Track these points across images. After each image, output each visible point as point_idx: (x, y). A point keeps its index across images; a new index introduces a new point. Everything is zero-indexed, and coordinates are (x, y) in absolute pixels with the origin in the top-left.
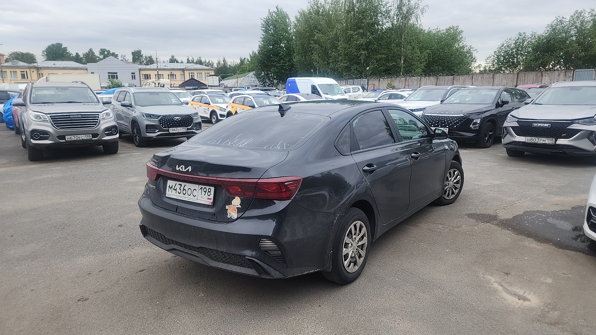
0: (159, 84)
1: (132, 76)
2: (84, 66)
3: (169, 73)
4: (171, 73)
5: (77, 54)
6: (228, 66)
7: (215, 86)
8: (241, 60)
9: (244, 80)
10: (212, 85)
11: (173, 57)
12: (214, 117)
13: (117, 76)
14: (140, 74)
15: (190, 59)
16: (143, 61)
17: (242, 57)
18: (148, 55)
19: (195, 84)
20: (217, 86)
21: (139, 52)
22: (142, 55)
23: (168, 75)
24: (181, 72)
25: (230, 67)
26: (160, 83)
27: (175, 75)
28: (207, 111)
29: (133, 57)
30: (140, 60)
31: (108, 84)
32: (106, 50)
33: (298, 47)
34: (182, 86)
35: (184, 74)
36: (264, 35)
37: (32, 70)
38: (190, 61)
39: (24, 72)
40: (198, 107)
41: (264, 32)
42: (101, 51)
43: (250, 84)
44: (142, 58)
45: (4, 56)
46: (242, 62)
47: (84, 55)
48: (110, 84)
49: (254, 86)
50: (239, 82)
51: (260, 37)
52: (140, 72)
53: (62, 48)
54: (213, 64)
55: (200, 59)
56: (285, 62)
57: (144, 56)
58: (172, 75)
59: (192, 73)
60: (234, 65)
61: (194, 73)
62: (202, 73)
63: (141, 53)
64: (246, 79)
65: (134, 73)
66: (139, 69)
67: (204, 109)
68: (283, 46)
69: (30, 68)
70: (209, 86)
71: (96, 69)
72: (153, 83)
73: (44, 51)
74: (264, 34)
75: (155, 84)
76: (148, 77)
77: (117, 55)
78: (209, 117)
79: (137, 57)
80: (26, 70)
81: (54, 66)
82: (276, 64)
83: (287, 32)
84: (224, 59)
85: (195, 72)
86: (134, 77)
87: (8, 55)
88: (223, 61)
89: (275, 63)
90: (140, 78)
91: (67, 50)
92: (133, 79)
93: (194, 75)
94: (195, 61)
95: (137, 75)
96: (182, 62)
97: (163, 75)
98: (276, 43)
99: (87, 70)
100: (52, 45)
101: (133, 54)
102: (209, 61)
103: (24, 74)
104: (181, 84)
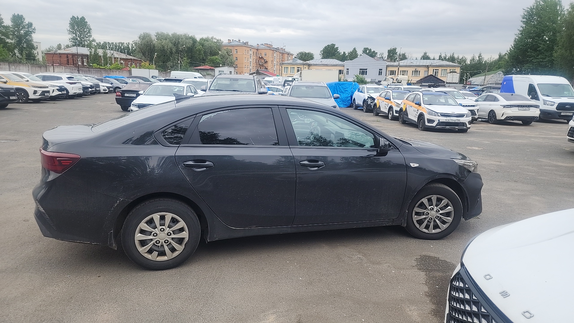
0: (396, 80)
1: (379, 72)
2: (342, 63)
3: (414, 69)
4: (416, 69)
5: (344, 53)
6: (483, 62)
7: (453, 83)
8: (499, 56)
9: (493, 78)
10: (451, 82)
11: (425, 53)
12: (391, 113)
13: (366, 72)
14: (386, 70)
15: (443, 56)
16: (397, 58)
17: (501, 53)
18: (402, 52)
19: (433, 81)
20: (455, 83)
21: (395, 50)
22: (397, 52)
23: (413, 71)
24: (426, 69)
25: (485, 64)
26: (398, 79)
27: (419, 71)
28: (387, 106)
29: (388, 55)
30: (394, 58)
31: (353, 79)
32: (368, 49)
33: (563, 40)
34: (420, 82)
35: (428, 70)
36: (523, 28)
37: (305, 66)
38: (442, 57)
39: (299, 68)
40: (382, 102)
41: (524, 24)
42: (364, 50)
43: (495, 82)
44: (396, 55)
45: (293, 55)
46: (501, 57)
47: (348, 54)
48: (355, 79)
49: (500, 84)
50: (486, 79)
51: (518, 30)
52: (387, 68)
53: (335, 48)
54: (466, 60)
55: (453, 56)
56: (544, 57)
57: (398, 53)
58: (416, 71)
59: (436, 70)
60: (490, 61)
61: (438, 70)
62: (447, 70)
63: (396, 51)
64: (496, 76)
65: (381, 70)
66: (387, 66)
67: (385, 104)
68: (547, 39)
69: (304, 64)
70: (447, 83)
71: (351, 65)
72: (392, 78)
73: (321, 51)
74: (524, 26)
75: (393, 79)
76: (393, 73)
77: (376, 53)
78: (387, 113)
79: (392, 54)
80: (301, 67)
81: (321, 63)
82: (533, 59)
83: (554, 22)
84: (480, 55)
85: (440, 69)
86: (380, 73)
87: (297, 54)
88: (479, 57)
89: (531, 59)
90: (386, 74)
91: (338, 50)
92: (379, 75)
93: (438, 72)
94: (447, 58)
95: (384, 72)
96: (434, 59)
97: (407, 71)
98: (539, 35)
99: (344, 66)
100: (328, 46)
101: (389, 52)
102: (462, 58)
103: (299, 70)
104: (419, 81)
